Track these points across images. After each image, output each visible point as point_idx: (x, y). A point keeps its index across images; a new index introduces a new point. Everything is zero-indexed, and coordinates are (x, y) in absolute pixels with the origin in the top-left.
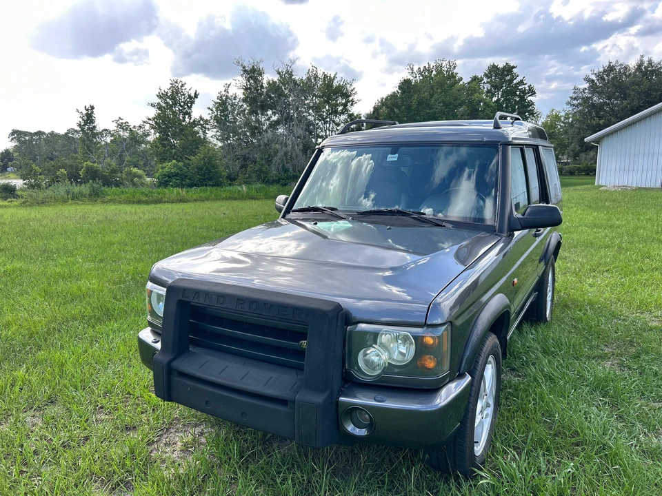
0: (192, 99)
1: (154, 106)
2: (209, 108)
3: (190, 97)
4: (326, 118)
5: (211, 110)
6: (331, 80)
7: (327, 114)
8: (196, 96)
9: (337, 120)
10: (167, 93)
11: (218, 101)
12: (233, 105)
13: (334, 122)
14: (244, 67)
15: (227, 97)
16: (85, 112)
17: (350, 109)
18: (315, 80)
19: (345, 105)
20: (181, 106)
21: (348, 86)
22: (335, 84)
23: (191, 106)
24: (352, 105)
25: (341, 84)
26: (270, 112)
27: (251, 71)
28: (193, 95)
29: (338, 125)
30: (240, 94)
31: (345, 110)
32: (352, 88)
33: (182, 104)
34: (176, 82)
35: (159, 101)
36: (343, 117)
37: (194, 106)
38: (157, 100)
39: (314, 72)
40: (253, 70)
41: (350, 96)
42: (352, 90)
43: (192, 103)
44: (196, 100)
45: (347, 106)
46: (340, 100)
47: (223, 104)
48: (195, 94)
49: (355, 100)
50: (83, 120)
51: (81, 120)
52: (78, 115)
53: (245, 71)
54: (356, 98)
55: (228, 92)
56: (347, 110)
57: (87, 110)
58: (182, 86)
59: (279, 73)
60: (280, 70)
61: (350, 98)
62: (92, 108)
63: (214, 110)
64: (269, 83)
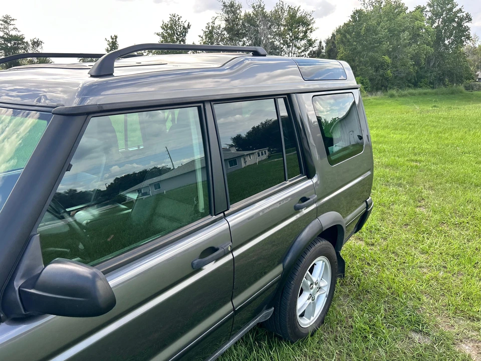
0: (185, 30)
1: (159, 35)
2: (200, 36)
3: (184, 28)
4: (289, 43)
5: (202, 38)
6: (295, 12)
7: (290, 39)
8: (189, 26)
9: (298, 45)
10: (168, 25)
11: (207, 30)
12: (217, 33)
13: (295, 46)
14: (224, 3)
15: (213, 27)
16: (111, 40)
17: (309, 36)
18: (282, 12)
19: (306, 32)
20: (178, 35)
21: (308, 16)
22: (298, 15)
23: (185, 35)
24: (311, 32)
25: (303, 15)
26: (245, 39)
27: (229, 6)
28: (186, 26)
29: (299, 48)
30: (223, 24)
31: (305, 36)
32: (312, 18)
33: (179, 33)
34: (174, 16)
35: (162, 31)
36: (304, 42)
37: (187, 35)
38: (161, 31)
39: (281, 6)
40: (232, 5)
41: (309, 25)
42: (311, 20)
43: (186, 32)
44: (189, 30)
45: (307, 33)
46: (301, 28)
47: (210, 33)
48: (188, 25)
49: (314, 28)
50: (110, 46)
51: (108, 46)
52: (107, 43)
53: (225, 6)
54: (314, 26)
55: (214, 24)
56: (307, 37)
57: (113, 39)
58: (179, 19)
59: (254, 7)
60: (255, 5)
61: (310, 27)
62: (116, 37)
63: (204, 37)
64: (246, 15)
